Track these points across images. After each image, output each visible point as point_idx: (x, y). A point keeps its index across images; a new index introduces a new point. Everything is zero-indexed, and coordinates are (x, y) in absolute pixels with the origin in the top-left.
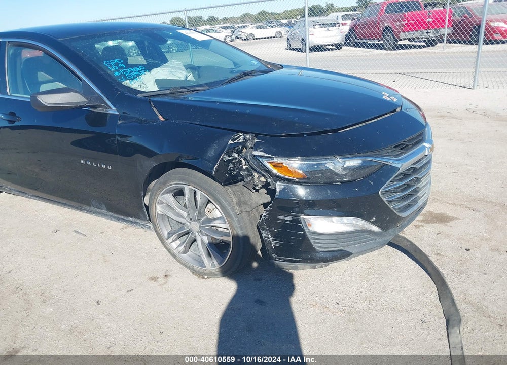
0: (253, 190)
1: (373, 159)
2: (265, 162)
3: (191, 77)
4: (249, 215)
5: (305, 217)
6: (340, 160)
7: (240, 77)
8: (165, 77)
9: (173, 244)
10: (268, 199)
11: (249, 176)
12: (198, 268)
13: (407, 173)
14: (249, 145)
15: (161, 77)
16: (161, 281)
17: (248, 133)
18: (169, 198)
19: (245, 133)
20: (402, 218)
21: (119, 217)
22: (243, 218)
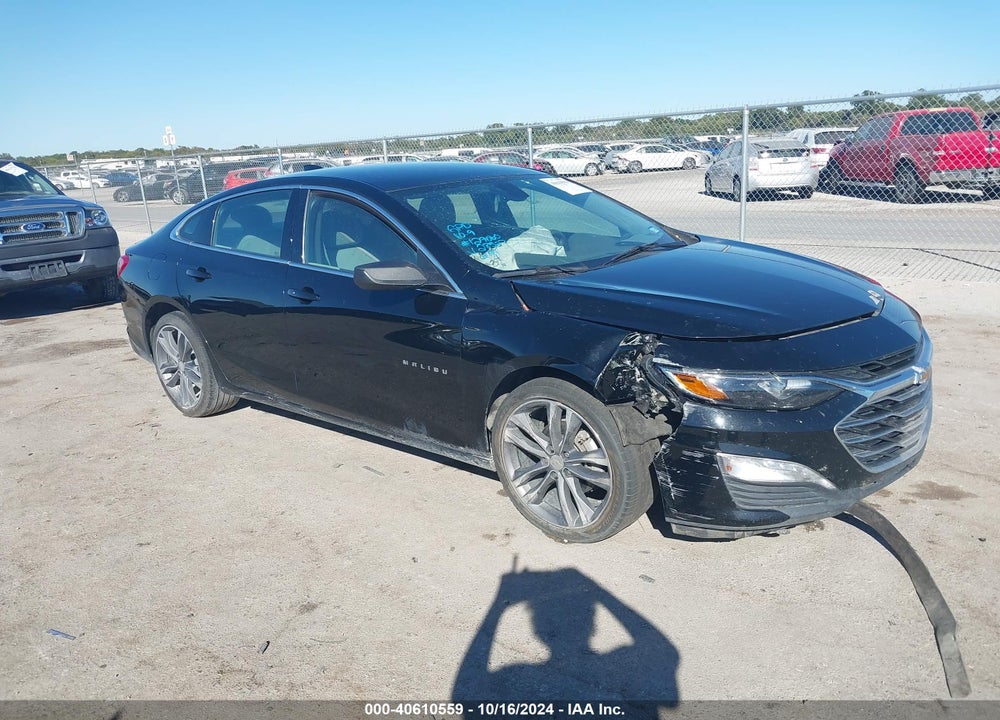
0: (648, 416)
1: (828, 381)
2: (670, 374)
3: (561, 252)
4: (639, 450)
5: (722, 455)
6: (778, 378)
7: (634, 253)
8: (527, 251)
9: (521, 488)
10: (667, 429)
11: (644, 392)
12: (555, 526)
13: (880, 406)
14: (647, 349)
15: (521, 250)
16: (500, 540)
17: (647, 333)
18: (524, 420)
19: (643, 333)
20: (870, 475)
21: (445, 445)
22: (630, 452)
